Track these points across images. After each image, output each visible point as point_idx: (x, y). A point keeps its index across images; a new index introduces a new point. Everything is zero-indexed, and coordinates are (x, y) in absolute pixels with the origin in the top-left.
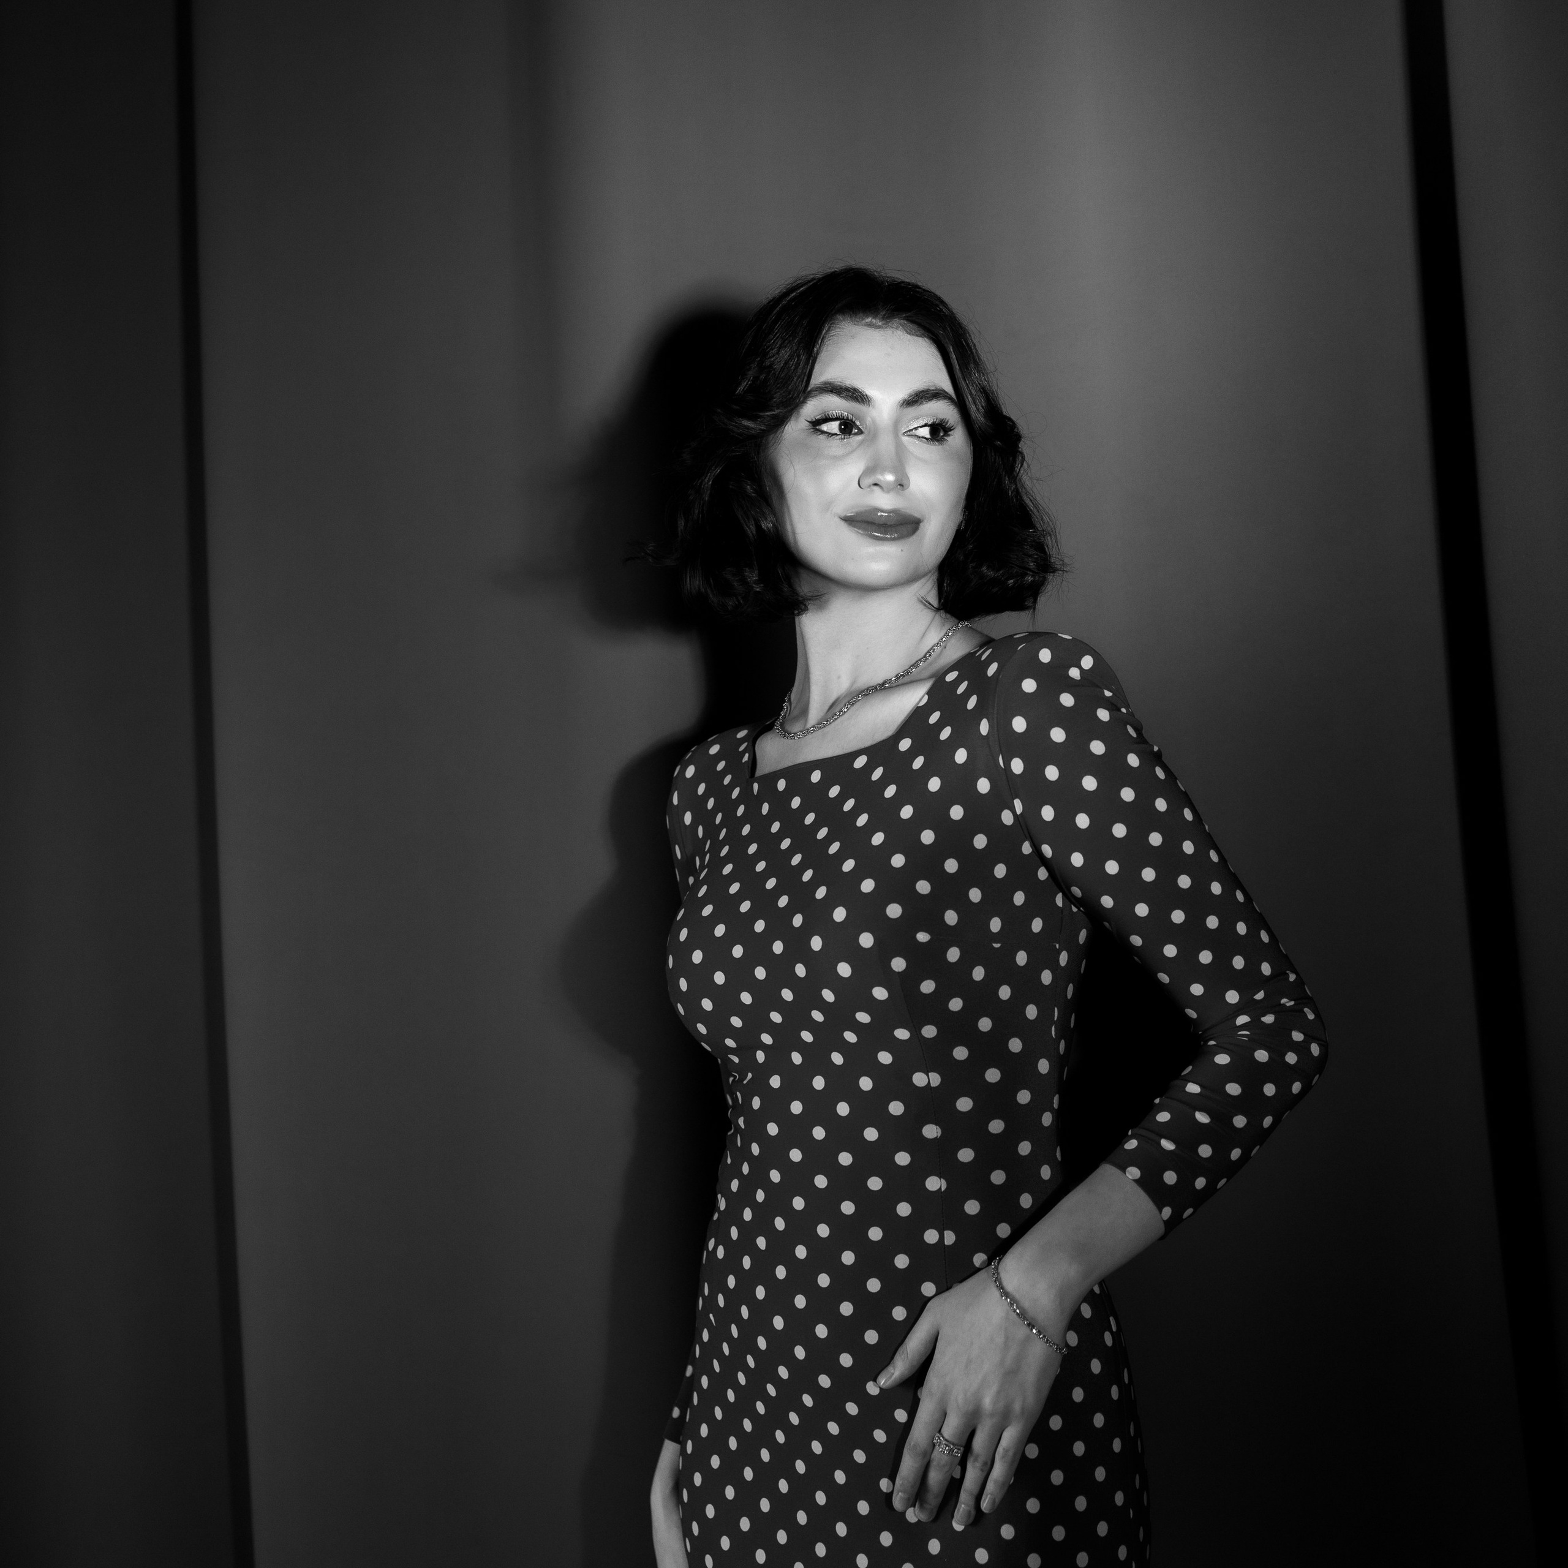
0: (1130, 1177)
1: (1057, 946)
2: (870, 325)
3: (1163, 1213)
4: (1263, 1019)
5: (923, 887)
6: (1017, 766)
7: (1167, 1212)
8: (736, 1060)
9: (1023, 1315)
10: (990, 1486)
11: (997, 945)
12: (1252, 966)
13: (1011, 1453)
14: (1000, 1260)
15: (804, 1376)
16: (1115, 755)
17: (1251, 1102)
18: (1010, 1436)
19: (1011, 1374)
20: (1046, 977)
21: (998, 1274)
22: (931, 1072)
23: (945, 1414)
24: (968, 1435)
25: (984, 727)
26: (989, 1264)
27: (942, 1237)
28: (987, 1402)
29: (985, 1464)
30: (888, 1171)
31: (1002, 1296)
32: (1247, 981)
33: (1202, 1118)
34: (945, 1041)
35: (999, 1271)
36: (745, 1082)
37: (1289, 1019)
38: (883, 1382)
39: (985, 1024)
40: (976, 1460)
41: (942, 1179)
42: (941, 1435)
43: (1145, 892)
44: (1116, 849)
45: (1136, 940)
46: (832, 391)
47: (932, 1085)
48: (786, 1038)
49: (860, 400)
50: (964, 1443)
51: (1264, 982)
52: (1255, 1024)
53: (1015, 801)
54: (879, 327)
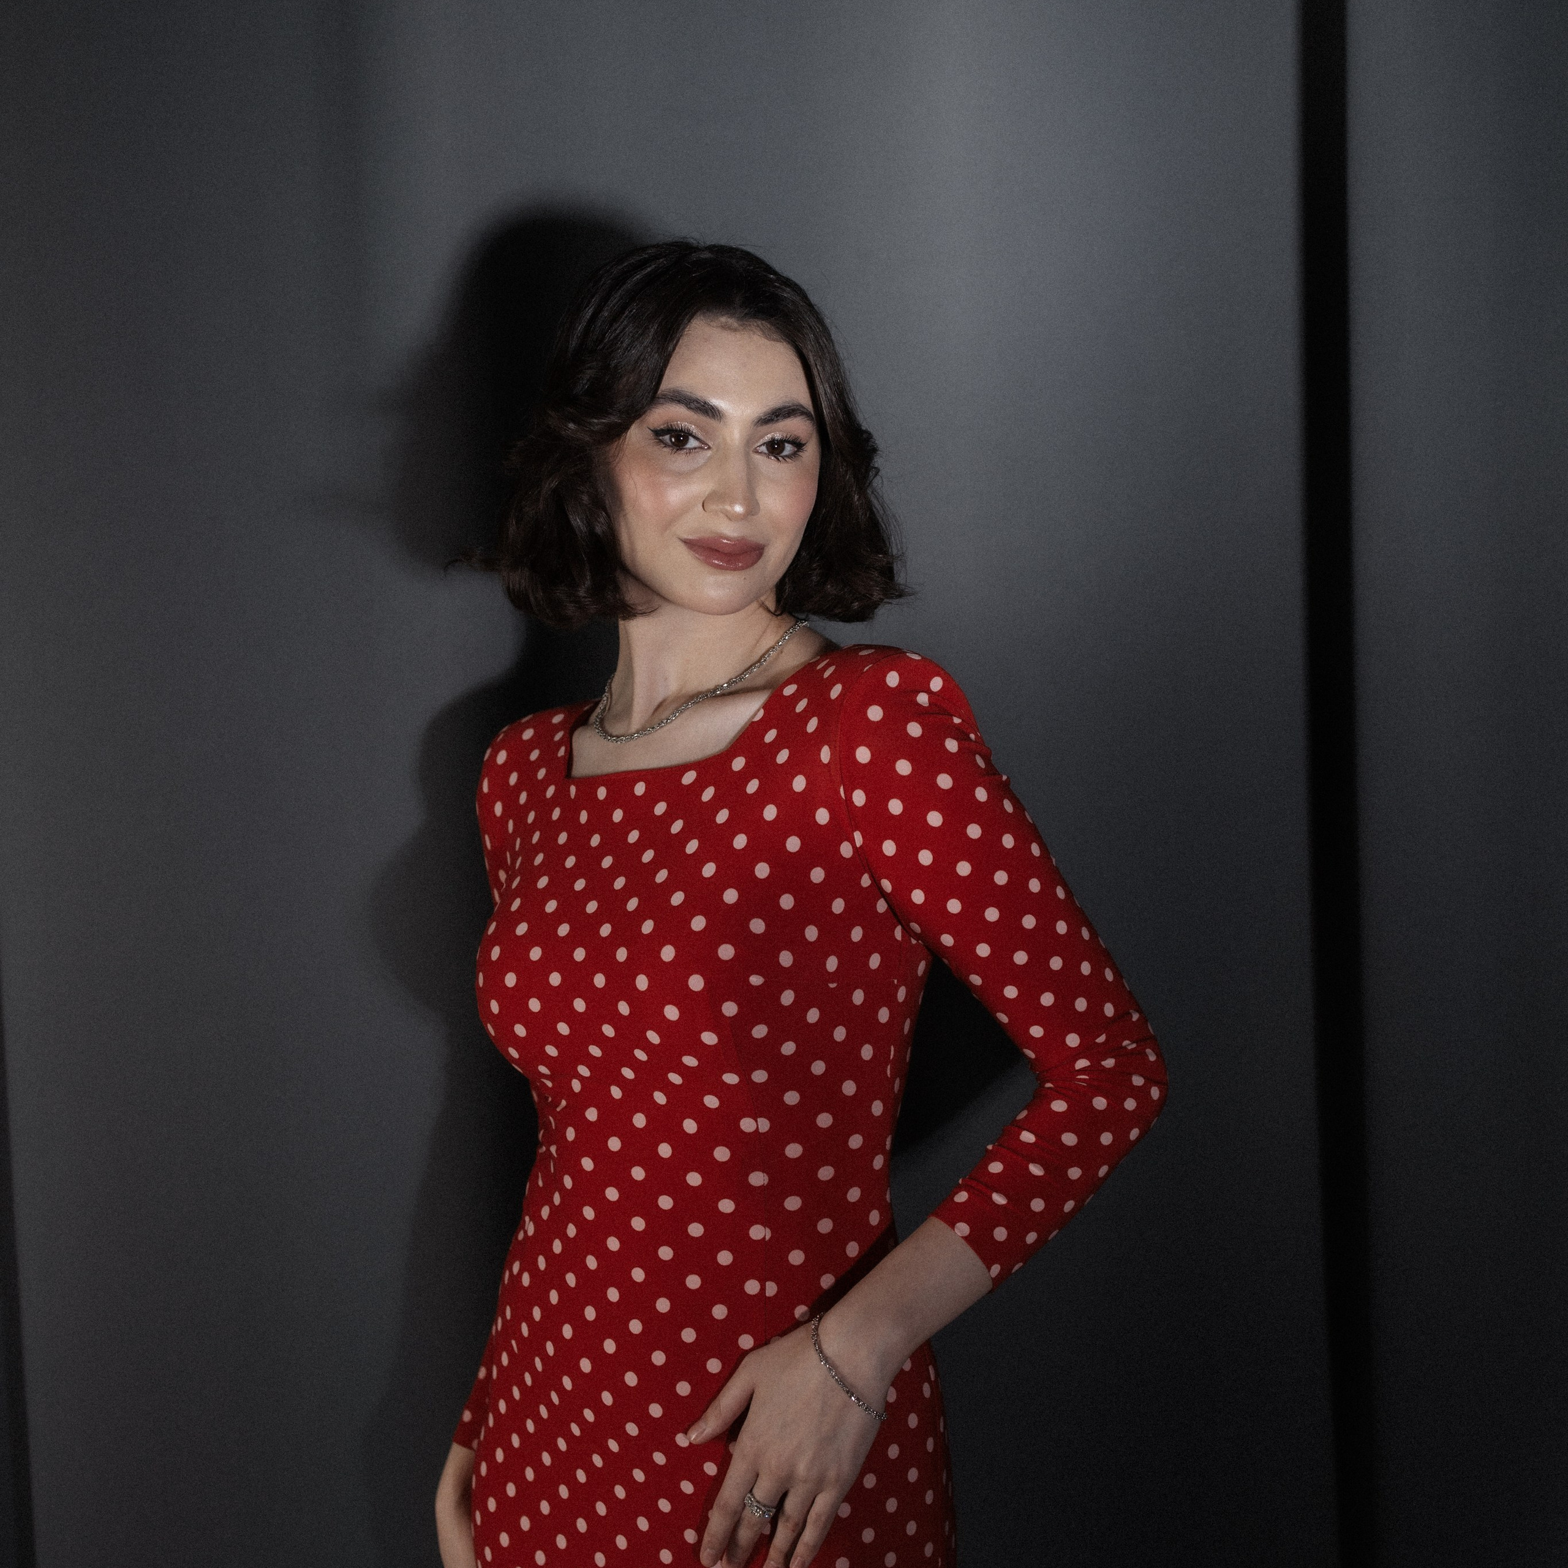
0: (959, 1234)
1: (896, 981)
2: (725, 327)
3: (991, 1271)
4: (1103, 1063)
5: (757, 926)
6: (859, 798)
7: (996, 1269)
8: (549, 1084)
9: (842, 1381)
10: (800, 1549)
11: (832, 986)
12: (1095, 1008)
13: (823, 1519)
14: (820, 1319)
15: (610, 1423)
16: (962, 789)
17: (1085, 1153)
18: (823, 1503)
19: (827, 1440)
20: (884, 1015)
21: (817, 1335)
22: (760, 1117)
23: (758, 1475)
24: (779, 1497)
25: (825, 755)
26: (809, 1321)
27: (763, 1289)
28: (802, 1469)
29: (797, 1525)
30: (711, 1218)
31: (822, 1361)
32: (1087, 1025)
33: (1036, 1170)
34: (776, 1086)
35: (819, 1332)
36: (558, 1109)
37: (1130, 1062)
38: (693, 1437)
39: (818, 1068)
40: (787, 1521)
41: (767, 1228)
42: (752, 1495)
43: (988, 933)
44: (959, 888)
45: (976, 980)
46: (679, 402)
47: (760, 1131)
48: (605, 1072)
49: (710, 415)
50: (775, 1503)
51: (1106, 1024)
52: (1095, 1069)
53: (855, 834)
54: (735, 330)
